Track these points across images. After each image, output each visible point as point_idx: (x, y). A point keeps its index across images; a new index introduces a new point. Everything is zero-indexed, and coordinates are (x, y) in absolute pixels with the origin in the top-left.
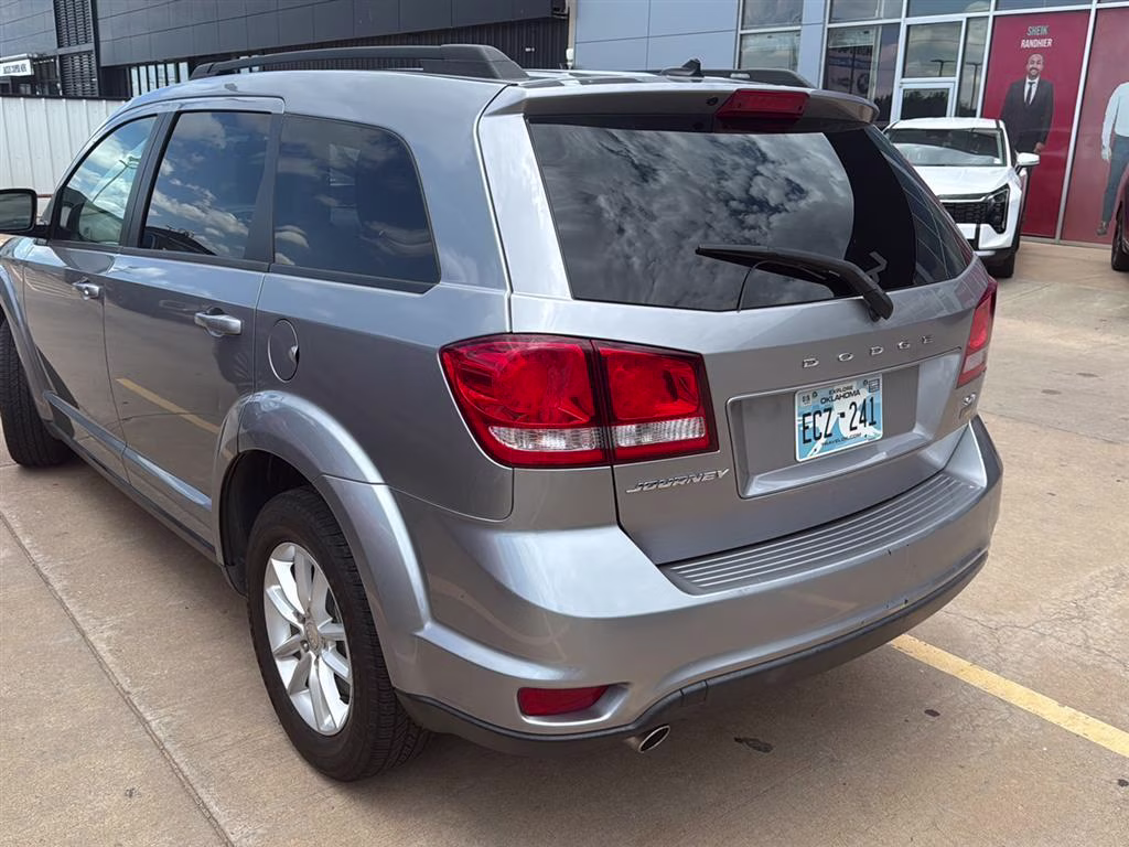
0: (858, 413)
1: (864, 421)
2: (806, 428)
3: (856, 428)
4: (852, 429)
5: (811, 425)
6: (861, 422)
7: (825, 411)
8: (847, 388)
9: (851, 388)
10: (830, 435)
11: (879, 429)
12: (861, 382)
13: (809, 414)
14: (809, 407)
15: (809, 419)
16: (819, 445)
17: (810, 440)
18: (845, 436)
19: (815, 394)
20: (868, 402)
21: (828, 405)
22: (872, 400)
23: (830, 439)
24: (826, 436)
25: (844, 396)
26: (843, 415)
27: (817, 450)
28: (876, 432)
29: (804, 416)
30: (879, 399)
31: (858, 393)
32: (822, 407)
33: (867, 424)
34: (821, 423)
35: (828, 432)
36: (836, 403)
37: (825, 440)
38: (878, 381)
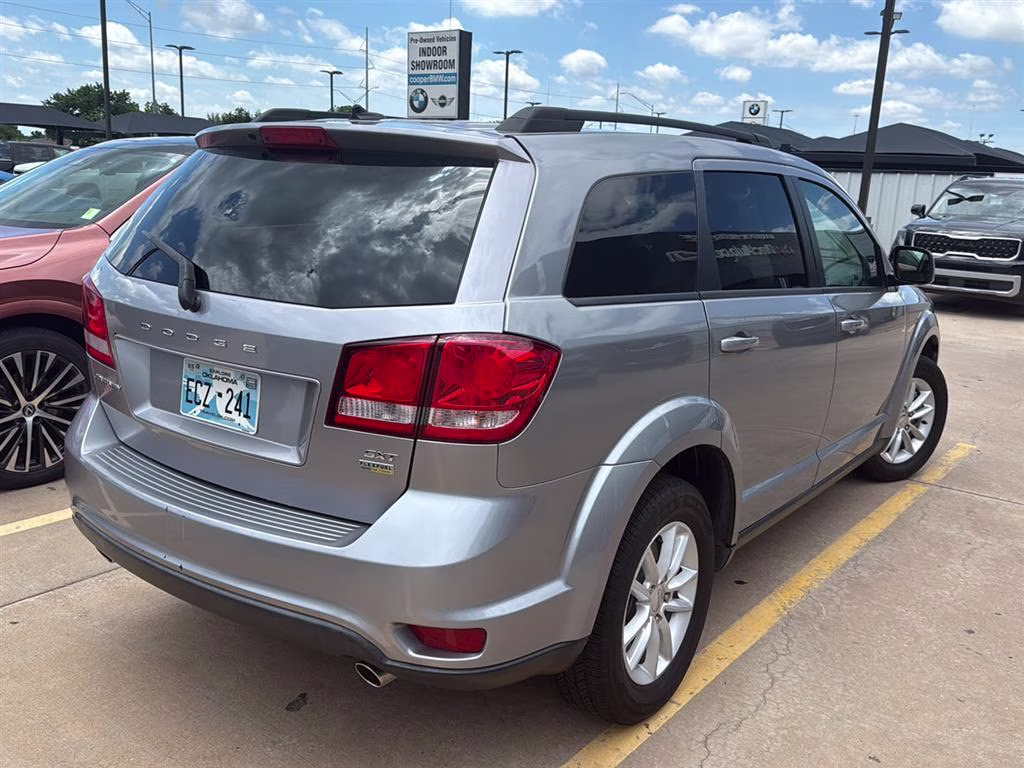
0: (234, 401)
1: (240, 411)
2: (189, 390)
3: (230, 412)
4: (227, 411)
5: (193, 390)
6: (236, 409)
7: (206, 384)
8: (226, 374)
9: (229, 375)
10: (208, 406)
11: (254, 426)
12: (240, 376)
13: (192, 380)
14: (194, 374)
15: (192, 384)
16: (197, 409)
17: (191, 402)
18: (221, 414)
19: (198, 367)
20: (244, 395)
21: (208, 379)
22: (248, 395)
23: (207, 409)
24: (204, 405)
25: (222, 379)
26: (220, 395)
27: (197, 413)
28: (250, 426)
29: (189, 380)
30: (256, 397)
31: (235, 382)
32: (203, 379)
33: (242, 414)
34: (202, 391)
35: (207, 403)
36: (215, 382)
37: (203, 408)
38: (256, 381)
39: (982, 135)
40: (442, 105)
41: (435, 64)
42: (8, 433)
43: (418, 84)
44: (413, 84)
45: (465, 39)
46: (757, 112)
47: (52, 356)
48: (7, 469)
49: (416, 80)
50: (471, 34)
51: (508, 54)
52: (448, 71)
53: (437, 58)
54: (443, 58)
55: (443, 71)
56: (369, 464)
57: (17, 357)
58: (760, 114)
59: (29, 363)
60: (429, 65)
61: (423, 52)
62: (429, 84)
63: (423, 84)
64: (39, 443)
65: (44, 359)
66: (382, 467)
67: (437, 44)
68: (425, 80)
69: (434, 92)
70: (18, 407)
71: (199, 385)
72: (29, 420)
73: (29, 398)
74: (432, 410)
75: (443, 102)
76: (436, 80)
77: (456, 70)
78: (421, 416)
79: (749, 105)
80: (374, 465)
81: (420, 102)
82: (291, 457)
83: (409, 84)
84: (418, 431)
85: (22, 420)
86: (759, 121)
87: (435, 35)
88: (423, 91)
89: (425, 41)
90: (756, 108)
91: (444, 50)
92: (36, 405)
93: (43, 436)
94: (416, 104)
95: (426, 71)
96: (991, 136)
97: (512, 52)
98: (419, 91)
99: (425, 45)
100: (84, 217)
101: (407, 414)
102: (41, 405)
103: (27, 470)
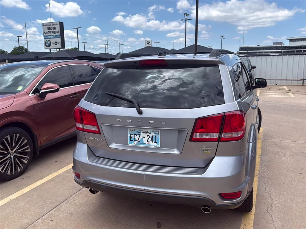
0: (150, 139)
1: (153, 141)
2: (131, 137)
3: (149, 142)
4: (147, 142)
5: (133, 137)
6: (151, 141)
7: (138, 135)
8: (146, 131)
9: (148, 131)
10: (140, 141)
11: (159, 145)
12: (152, 131)
13: (133, 134)
14: (133, 132)
16: (136, 142)
17: (133, 141)
18: (145, 143)
19: (134, 130)
20: (154, 136)
21: (139, 134)
22: (156, 136)
23: (139, 142)
24: (138, 141)
25: (145, 133)
26: (144, 137)
27: (135, 144)
28: (157, 145)
29: (131, 134)
30: (159, 136)
31: (150, 133)
32: (137, 134)
33: (154, 142)
34: (137, 137)
35: (139, 140)
36: (142, 134)
37: (138, 142)
38: (158, 132)
39: (209, 46)
40: (56, 44)
41: (52, 32)
42: (7, 162)
43: (48, 38)
44: (46, 38)
45: (61, 25)
46: (149, 43)
47: (18, 135)
48: (8, 174)
49: (47, 37)
50: (63, 23)
51: (77, 28)
52: (57, 34)
53: (53, 30)
54: (55, 30)
55: (55, 34)
56: (203, 151)
57: (8, 137)
58: (150, 44)
59: (12, 138)
60: (50, 33)
61: (48, 29)
62: (51, 38)
63: (49, 38)
64: (16, 164)
65: (16, 136)
66: (208, 151)
67: (52, 26)
68: (50, 37)
69: (53, 41)
70: (9, 153)
71: (135, 135)
72: (12, 157)
73: (12, 150)
74: (223, 133)
75: (56, 43)
76: (53, 37)
77: (59, 34)
78: (220, 135)
79: (146, 41)
80: (205, 151)
81: (49, 44)
82: (176, 152)
83: (44, 38)
84: (219, 140)
85: (10, 157)
86: (150, 46)
87: (51, 24)
88: (49, 41)
89: (48, 25)
90: (149, 42)
91: (55, 28)
92: (14, 152)
93: (17, 161)
94: (47, 44)
95: (50, 35)
96: (211, 46)
97: (79, 28)
98: (48, 41)
99: (48, 27)
100: (18, 89)
101: (215, 136)
102: (15, 152)
103: (13, 174)
